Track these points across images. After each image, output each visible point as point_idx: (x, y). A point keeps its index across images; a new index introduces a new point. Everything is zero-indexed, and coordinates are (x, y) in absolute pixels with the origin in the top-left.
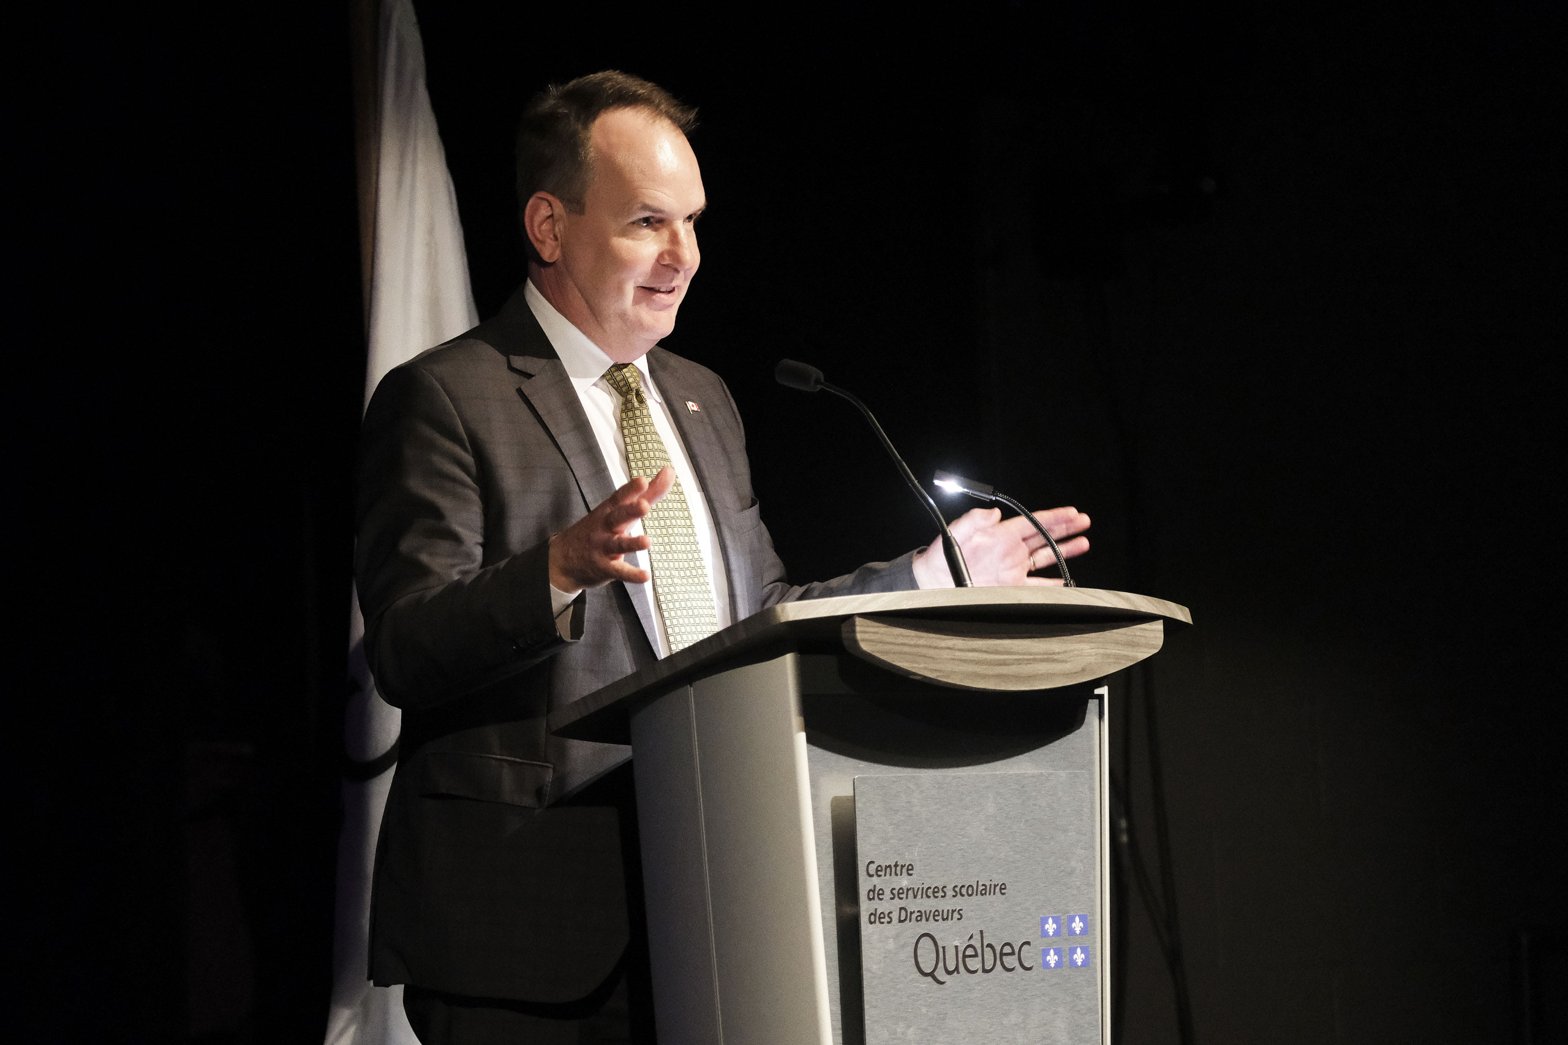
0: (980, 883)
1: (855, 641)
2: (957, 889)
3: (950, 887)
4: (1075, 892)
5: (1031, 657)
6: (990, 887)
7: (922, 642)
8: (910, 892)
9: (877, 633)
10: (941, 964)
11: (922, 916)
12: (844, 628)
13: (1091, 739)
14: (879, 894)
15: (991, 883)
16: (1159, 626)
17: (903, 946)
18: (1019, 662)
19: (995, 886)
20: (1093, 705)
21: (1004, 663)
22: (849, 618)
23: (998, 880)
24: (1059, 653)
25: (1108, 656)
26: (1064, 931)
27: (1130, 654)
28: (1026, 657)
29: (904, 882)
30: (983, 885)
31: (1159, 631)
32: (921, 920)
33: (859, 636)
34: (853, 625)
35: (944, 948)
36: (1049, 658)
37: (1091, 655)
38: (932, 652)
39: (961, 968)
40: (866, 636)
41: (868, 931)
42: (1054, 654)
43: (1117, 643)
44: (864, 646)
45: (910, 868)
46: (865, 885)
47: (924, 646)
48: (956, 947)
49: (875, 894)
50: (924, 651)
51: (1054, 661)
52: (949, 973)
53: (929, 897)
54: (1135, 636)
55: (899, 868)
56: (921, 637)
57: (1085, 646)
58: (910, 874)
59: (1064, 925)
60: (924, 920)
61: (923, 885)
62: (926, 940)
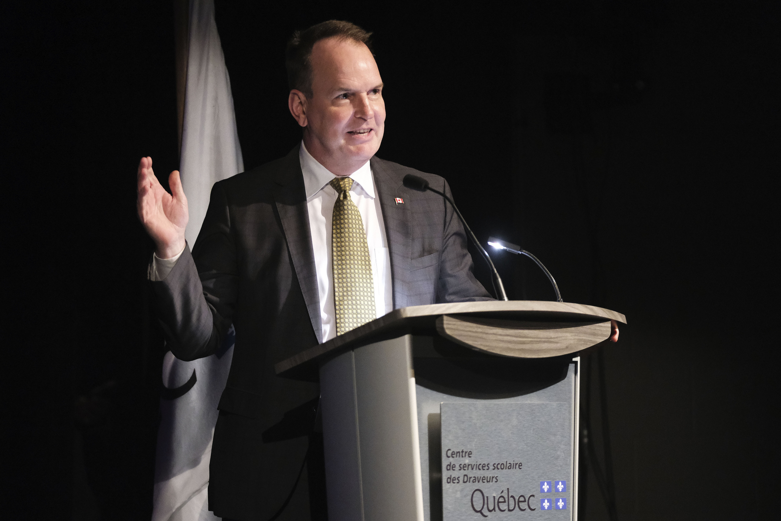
0: (508, 463)
1: (443, 329)
2: (495, 466)
3: (492, 464)
4: (560, 468)
5: (539, 340)
6: (513, 465)
7: (479, 330)
8: (470, 466)
9: (454, 325)
10: (486, 506)
11: (476, 480)
12: (437, 322)
13: (571, 385)
14: (453, 467)
15: (514, 462)
16: (608, 325)
17: (465, 496)
18: (531, 342)
19: (516, 464)
20: (571, 367)
21: (523, 343)
22: (441, 316)
23: (518, 461)
24: (554, 338)
25: (581, 340)
26: (553, 489)
27: (592, 340)
28: (535, 340)
29: (467, 461)
30: (509, 463)
31: (608, 327)
32: (475, 482)
33: (445, 326)
34: (442, 320)
35: (487, 497)
36: (548, 341)
37: (571, 340)
38: (484, 336)
39: (497, 509)
40: (449, 326)
41: (446, 486)
42: (551, 338)
43: (585, 333)
44: (448, 332)
45: (470, 453)
46: (445, 462)
47: (481, 332)
48: (494, 497)
49: (451, 467)
50: (480, 335)
51: (551, 342)
52: (490, 511)
53: (480, 469)
54: (595, 329)
55: (464, 453)
56: (480, 328)
57: (568, 335)
58: (470, 457)
59: (553, 485)
60: (477, 482)
61: (477, 463)
62: (478, 493)
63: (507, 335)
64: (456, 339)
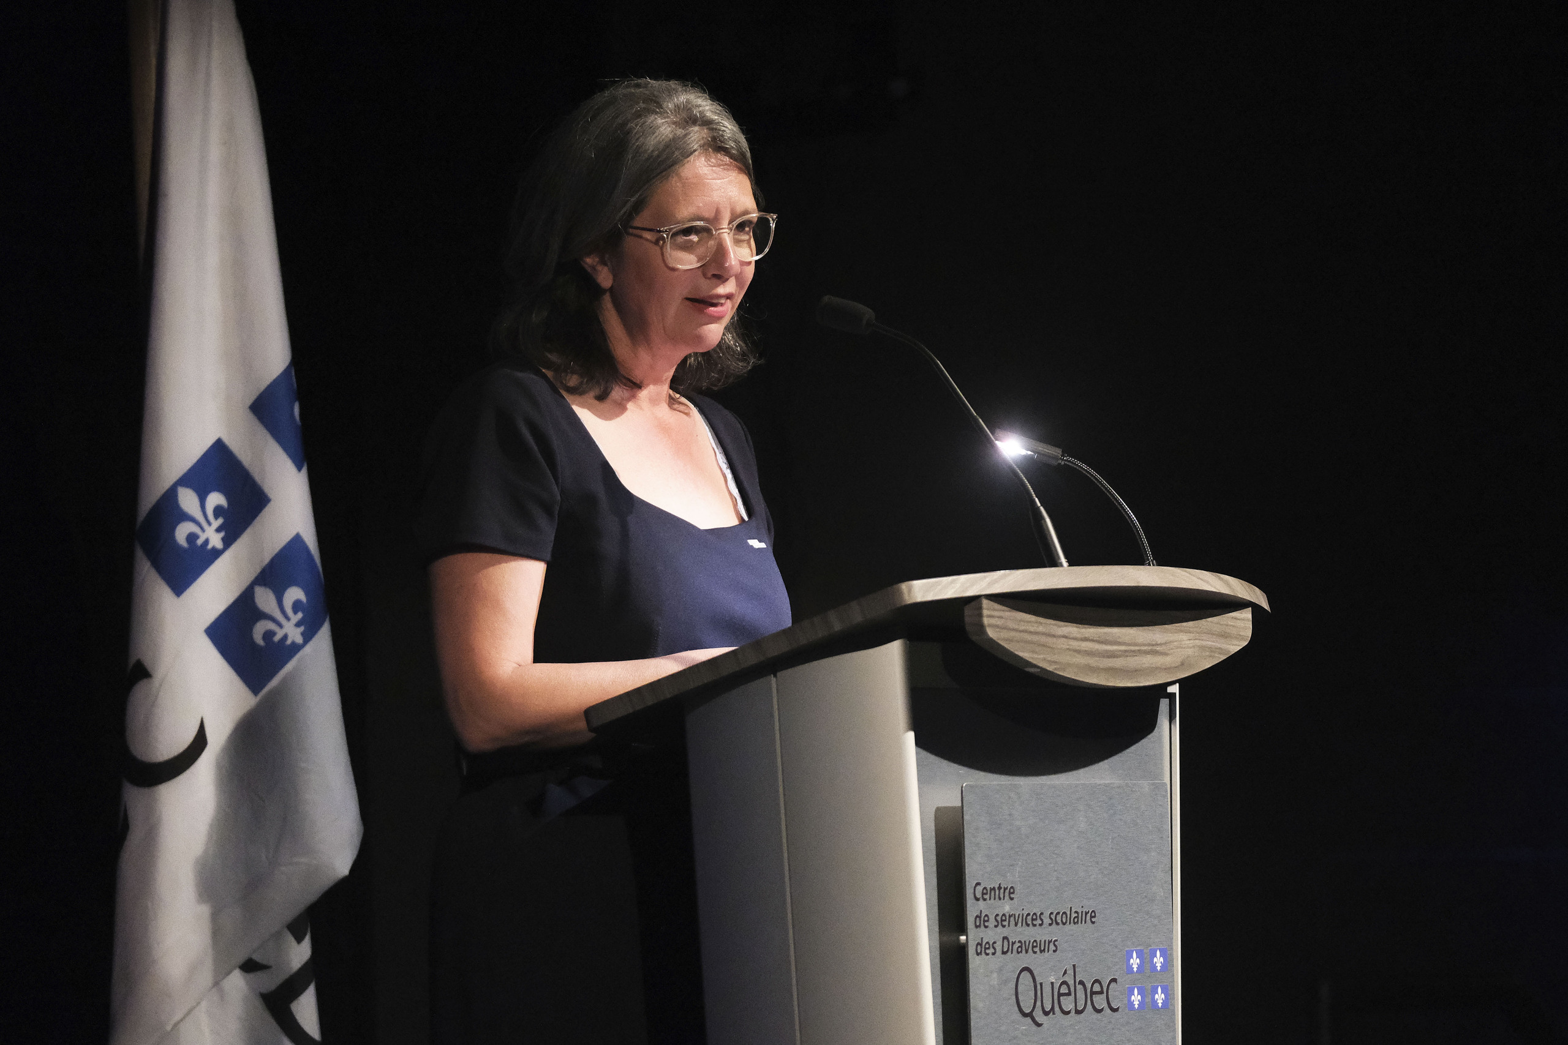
0: (1073, 910)
1: (981, 627)
2: (1053, 917)
3: (1046, 914)
4: (1156, 922)
5: (1137, 648)
6: (1082, 914)
7: (1041, 629)
8: (1012, 921)
9: (1000, 617)
10: (1039, 1003)
11: (1023, 948)
12: (968, 611)
13: (1161, 746)
14: (984, 921)
15: (1082, 910)
16: (1247, 614)
17: (1006, 982)
18: (1125, 654)
19: (1086, 913)
20: (1164, 704)
21: (1112, 655)
22: (975, 599)
23: (1089, 905)
24: (1161, 644)
25: (1204, 648)
26: (1147, 966)
27: (1223, 647)
28: (1133, 648)
29: (1007, 907)
30: (1076, 912)
31: (1248, 620)
32: (1021, 952)
33: (986, 621)
34: (980, 608)
35: (1041, 984)
36: (1152, 650)
37: (1189, 648)
39: (1057, 1008)
40: (993, 621)
41: (976, 963)
42: (1157, 645)
43: (1211, 633)
44: (991, 633)
45: (1012, 891)
46: (973, 909)
47: (1044, 634)
48: (1052, 983)
49: (982, 921)
50: (1044, 639)
51: (1156, 653)
52: (1046, 1013)
53: (1028, 925)
54: (1227, 625)
55: (1002, 891)
56: (1041, 623)
57: (1183, 637)
58: (1012, 899)
59: (1146, 959)
60: (1024, 951)
61: (1024, 912)
62: (1026, 974)
63: (1086, 639)
64: (1003, 647)
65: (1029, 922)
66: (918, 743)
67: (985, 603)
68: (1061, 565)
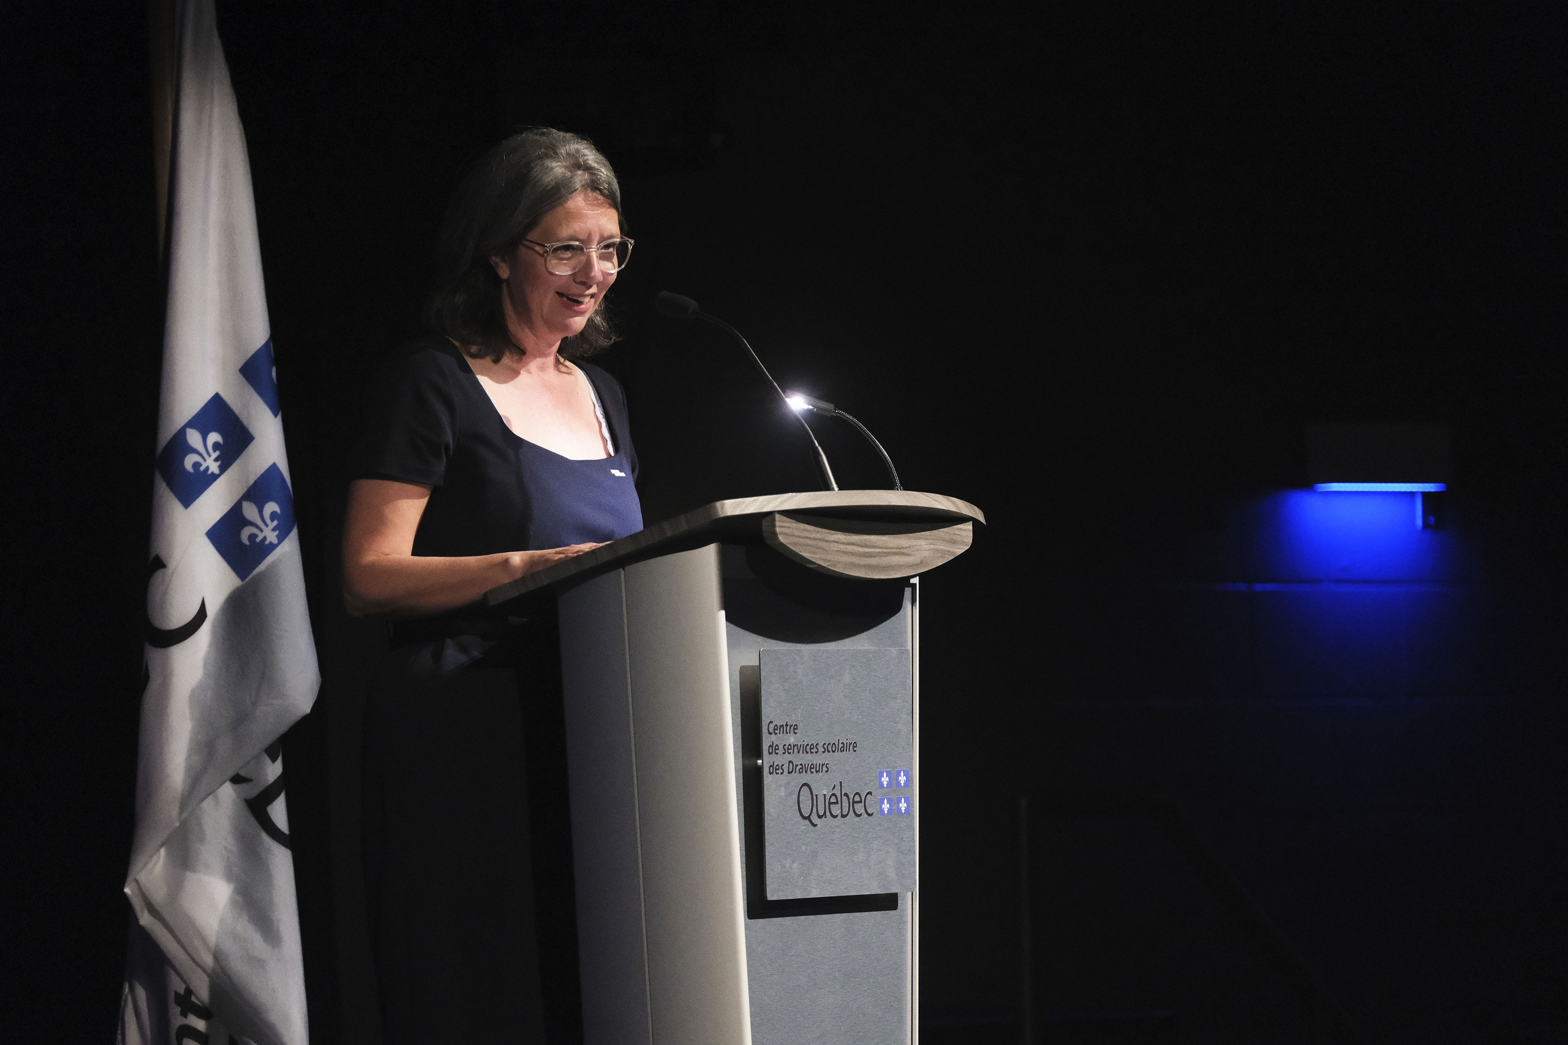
0: (840, 742)
1: (775, 534)
2: (826, 746)
3: (821, 744)
4: (901, 750)
5: (888, 550)
6: (847, 745)
7: (818, 536)
8: (796, 748)
9: (789, 527)
10: (815, 809)
11: (804, 769)
12: (765, 523)
13: (907, 619)
14: (775, 749)
15: (847, 741)
16: (969, 527)
17: (791, 794)
18: (879, 555)
19: (850, 744)
20: (908, 593)
21: (869, 555)
22: (771, 514)
23: (852, 739)
24: (906, 548)
25: (937, 550)
26: (894, 783)
27: (952, 550)
28: (885, 550)
29: (792, 739)
30: (842, 743)
31: (970, 531)
32: (802, 772)
33: (778, 530)
34: (774, 520)
35: (816, 795)
36: (899, 551)
37: (926, 550)
39: (828, 814)
40: (783, 530)
41: (770, 781)
42: (903, 548)
43: (943, 539)
44: (781, 538)
45: (796, 727)
46: (766, 741)
47: (820, 540)
48: (825, 795)
49: (774, 749)
50: (820, 543)
51: (903, 554)
52: (820, 817)
53: (807, 753)
54: (954, 534)
55: (788, 727)
56: (818, 532)
57: (922, 542)
58: (796, 733)
59: (894, 779)
60: (804, 772)
61: (804, 743)
62: (805, 788)
63: (853, 544)
64: (791, 550)
65: (809, 751)
66: (728, 619)
67: (777, 516)
68: (833, 490)
